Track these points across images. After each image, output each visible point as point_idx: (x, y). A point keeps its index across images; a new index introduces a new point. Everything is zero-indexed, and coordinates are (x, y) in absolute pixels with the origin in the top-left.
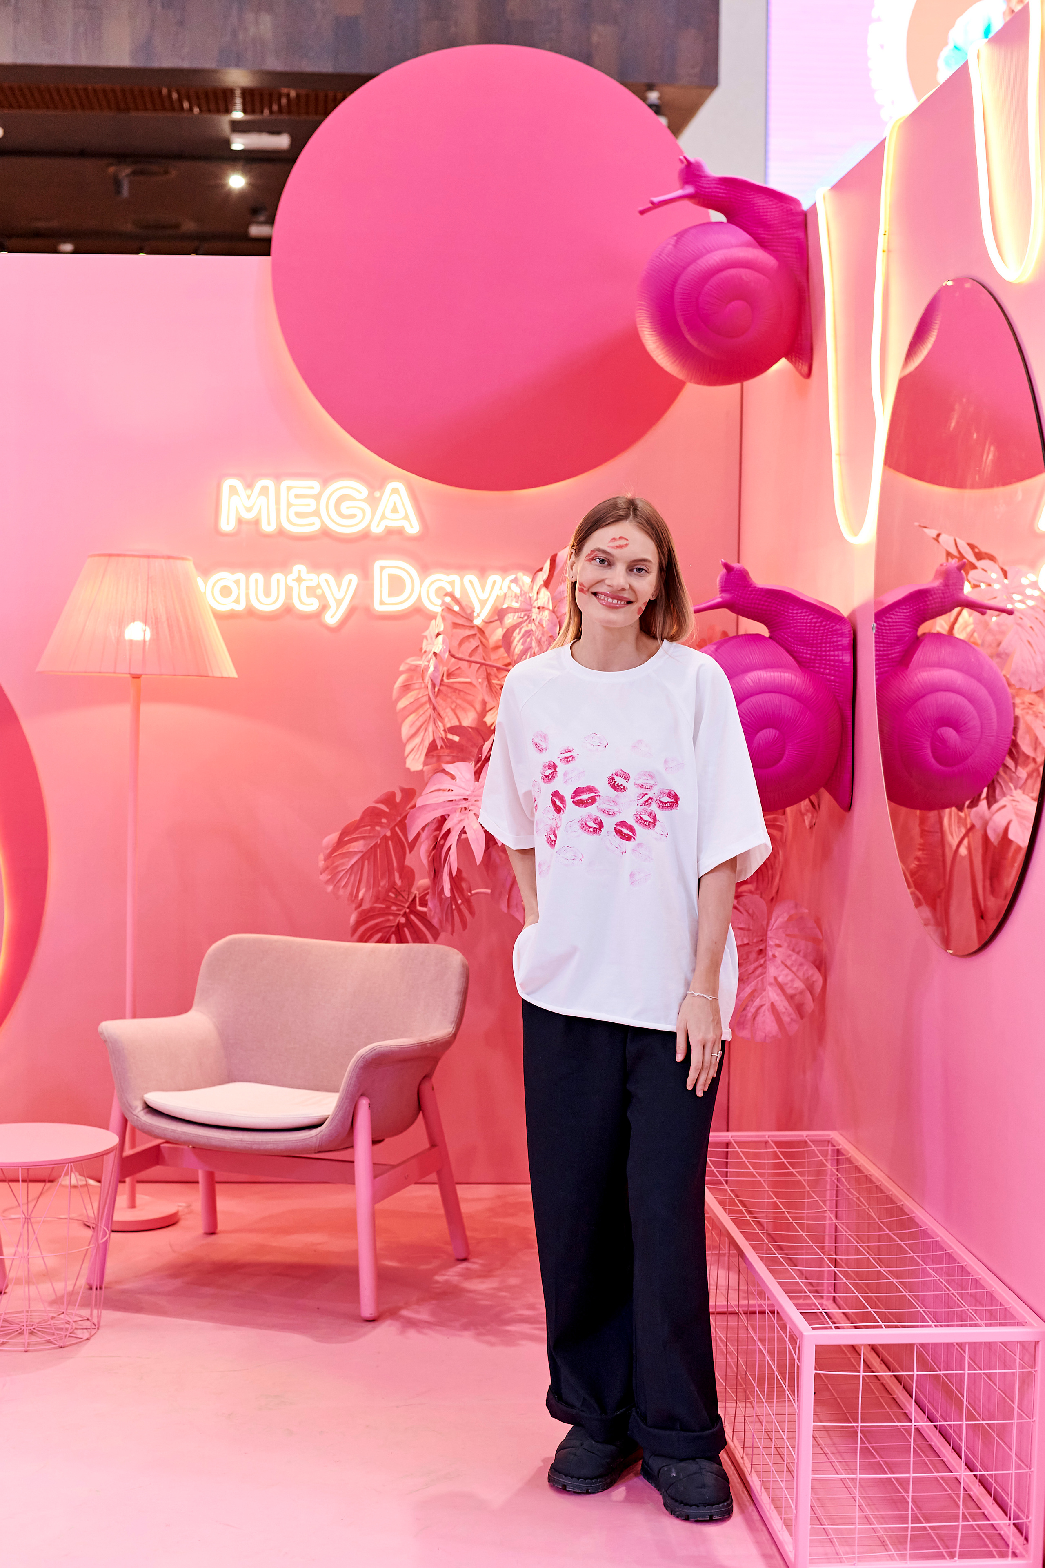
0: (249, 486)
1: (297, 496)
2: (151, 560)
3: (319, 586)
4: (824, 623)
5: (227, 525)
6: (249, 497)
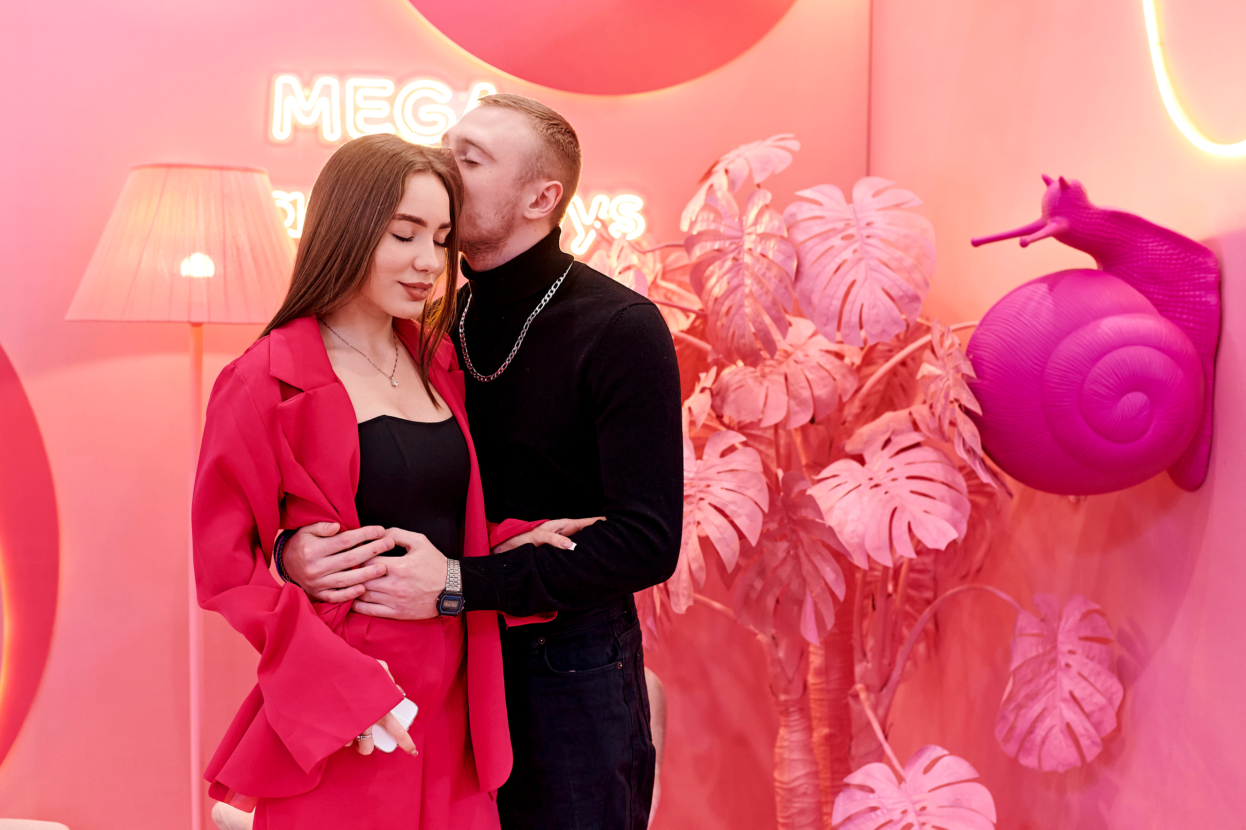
0: (307, 84)
1: (366, 98)
2: (225, 173)
4: (1182, 256)
5: (280, 132)
6: (307, 98)
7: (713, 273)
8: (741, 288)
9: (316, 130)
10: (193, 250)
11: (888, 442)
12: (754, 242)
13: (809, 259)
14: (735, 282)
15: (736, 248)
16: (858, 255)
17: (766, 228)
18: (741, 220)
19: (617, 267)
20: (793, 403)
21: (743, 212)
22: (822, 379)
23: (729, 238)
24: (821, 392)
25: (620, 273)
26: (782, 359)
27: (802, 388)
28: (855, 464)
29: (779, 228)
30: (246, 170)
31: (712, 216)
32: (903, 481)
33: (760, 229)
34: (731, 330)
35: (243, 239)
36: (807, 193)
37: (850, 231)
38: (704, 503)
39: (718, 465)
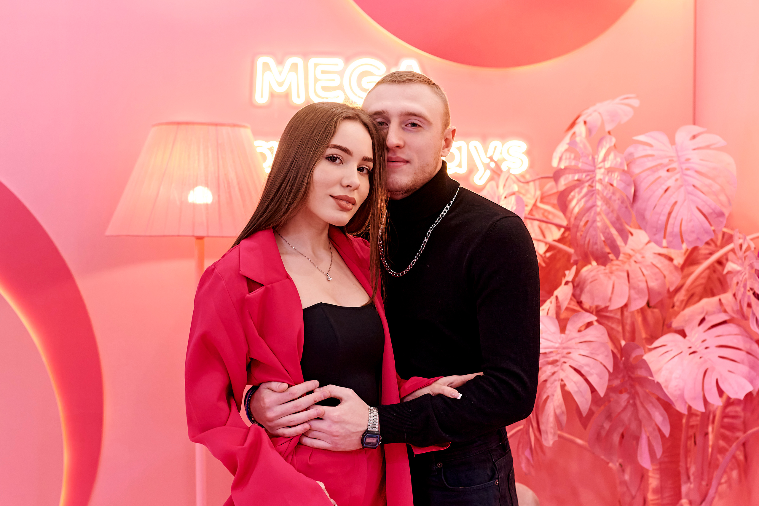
0: (280, 62)
1: (323, 72)
2: (219, 128)
5: (261, 98)
6: (280, 73)
7: (574, 197)
8: (594, 208)
9: (287, 95)
10: (195, 185)
11: (703, 320)
12: (603, 174)
13: (643, 186)
14: (589, 204)
15: (590, 179)
16: (679, 183)
17: (611, 164)
18: (593, 159)
19: (503, 194)
20: (633, 292)
21: (596, 151)
22: (655, 274)
23: (585, 171)
24: (654, 284)
25: (505, 198)
26: (625, 260)
27: (640, 281)
28: (678, 337)
29: (621, 164)
30: (234, 125)
31: (573, 156)
32: (713, 349)
33: (608, 165)
34: (587, 239)
35: (232, 175)
36: (641, 138)
37: (674, 165)
38: (566, 366)
39: (576, 338)
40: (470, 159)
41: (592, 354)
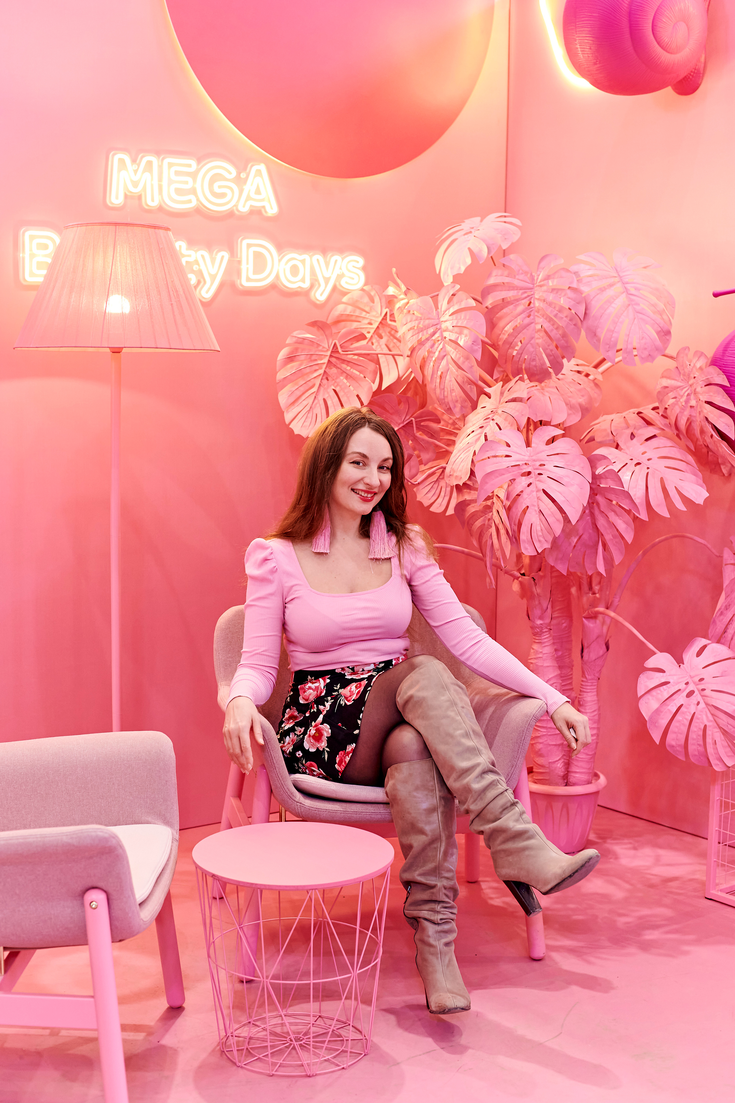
0: (136, 161)
1: (177, 173)
3: (197, 262)
5: (116, 198)
7: (505, 315)
8: (533, 325)
10: (116, 292)
11: (632, 435)
12: (546, 292)
14: (527, 321)
15: (528, 297)
17: (557, 282)
18: (532, 277)
20: (569, 407)
23: (522, 289)
24: (582, 400)
28: (615, 450)
31: (507, 273)
32: (655, 460)
33: (552, 283)
34: (524, 356)
36: (582, 257)
38: (544, 477)
39: (546, 450)
40: (313, 273)
41: (568, 465)
